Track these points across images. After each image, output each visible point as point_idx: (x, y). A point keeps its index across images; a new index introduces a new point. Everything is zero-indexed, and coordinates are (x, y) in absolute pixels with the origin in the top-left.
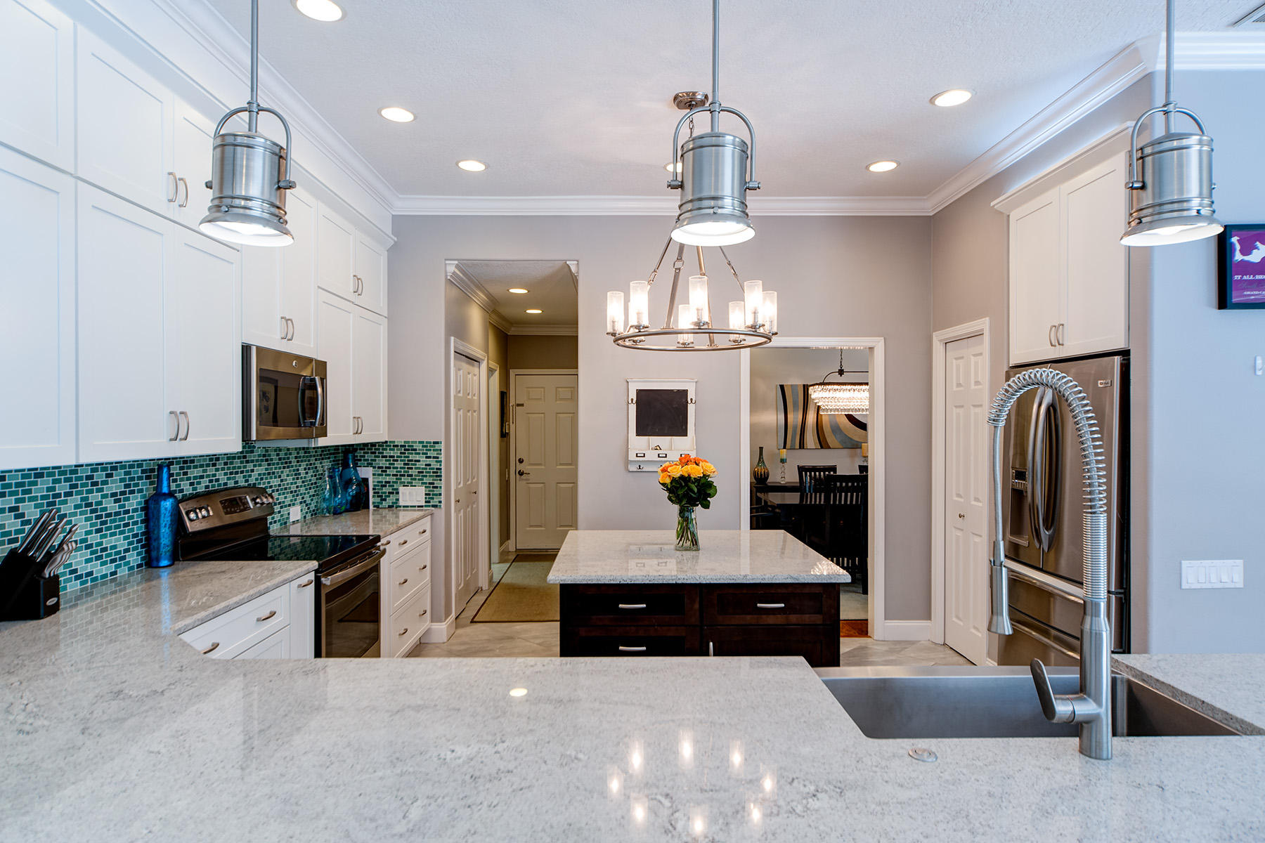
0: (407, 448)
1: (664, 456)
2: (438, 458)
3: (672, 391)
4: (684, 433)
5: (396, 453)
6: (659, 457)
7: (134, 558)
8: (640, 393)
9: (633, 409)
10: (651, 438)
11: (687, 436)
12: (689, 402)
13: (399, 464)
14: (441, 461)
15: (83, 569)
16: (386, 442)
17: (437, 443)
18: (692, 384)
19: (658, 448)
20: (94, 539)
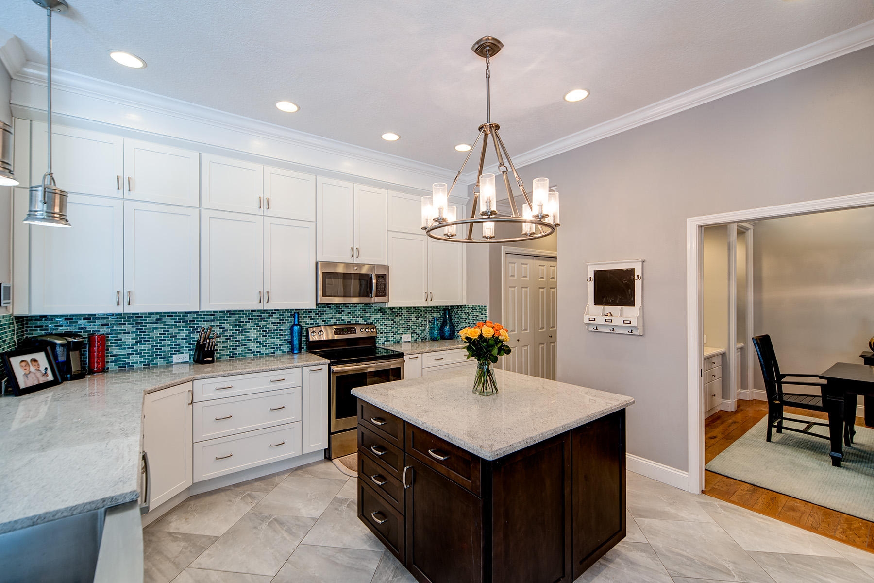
0: (474, 309)
1: (610, 321)
2: (485, 315)
3: (622, 270)
4: (632, 303)
5: (469, 311)
6: (606, 321)
7: (286, 348)
8: (598, 274)
9: (591, 285)
10: (606, 307)
11: (634, 306)
12: (636, 278)
13: (470, 317)
14: (487, 317)
15: (255, 349)
16: (465, 305)
17: (485, 306)
18: (638, 263)
19: (609, 315)
20: (262, 339)
